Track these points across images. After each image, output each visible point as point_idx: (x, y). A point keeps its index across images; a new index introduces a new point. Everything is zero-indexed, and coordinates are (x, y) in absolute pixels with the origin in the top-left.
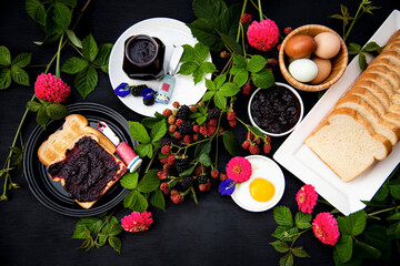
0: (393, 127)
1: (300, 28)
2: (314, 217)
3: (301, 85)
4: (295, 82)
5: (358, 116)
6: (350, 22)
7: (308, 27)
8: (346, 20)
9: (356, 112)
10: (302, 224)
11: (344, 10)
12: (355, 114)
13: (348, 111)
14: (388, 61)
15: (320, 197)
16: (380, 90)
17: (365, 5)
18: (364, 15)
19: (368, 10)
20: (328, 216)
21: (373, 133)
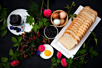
0: (79, 36)
1: (56, 11)
3: (56, 26)
4: (55, 25)
5: (70, 34)
6: (69, 9)
7: (58, 11)
8: (68, 8)
9: (70, 33)
10: (58, 61)
11: (68, 6)
12: (69, 33)
13: (68, 33)
14: (77, 19)
15: (62, 54)
16: (76, 27)
17: (73, 4)
18: (73, 7)
19: (74, 6)
20: (64, 59)
21: (74, 38)
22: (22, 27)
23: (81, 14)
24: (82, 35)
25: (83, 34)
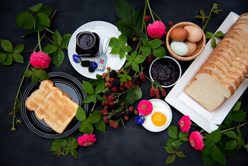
0: (234, 81)
1: (177, 24)
2: (190, 134)
3: (179, 57)
4: (176, 56)
5: (213, 74)
6: (206, 19)
7: (182, 23)
8: (203, 18)
9: (211, 71)
11: (202, 12)
13: (206, 71)
14: (228, 42)
16: (225, 59)
17: (214, 10)
18: (214, 15)
19: (216, 12)
21: (222, 83)
22: (102, 62)
23: (237, 31)
24: (241, 77)
25: (242, 75)
